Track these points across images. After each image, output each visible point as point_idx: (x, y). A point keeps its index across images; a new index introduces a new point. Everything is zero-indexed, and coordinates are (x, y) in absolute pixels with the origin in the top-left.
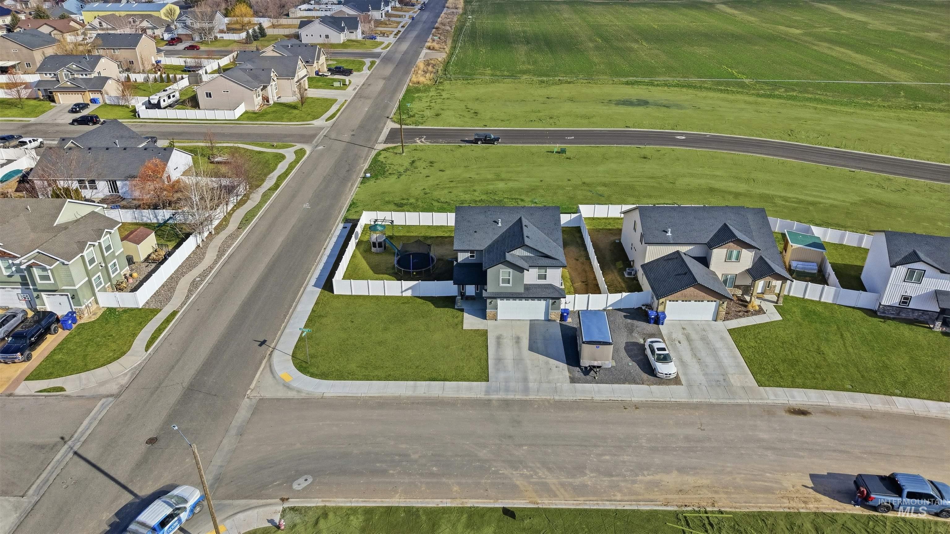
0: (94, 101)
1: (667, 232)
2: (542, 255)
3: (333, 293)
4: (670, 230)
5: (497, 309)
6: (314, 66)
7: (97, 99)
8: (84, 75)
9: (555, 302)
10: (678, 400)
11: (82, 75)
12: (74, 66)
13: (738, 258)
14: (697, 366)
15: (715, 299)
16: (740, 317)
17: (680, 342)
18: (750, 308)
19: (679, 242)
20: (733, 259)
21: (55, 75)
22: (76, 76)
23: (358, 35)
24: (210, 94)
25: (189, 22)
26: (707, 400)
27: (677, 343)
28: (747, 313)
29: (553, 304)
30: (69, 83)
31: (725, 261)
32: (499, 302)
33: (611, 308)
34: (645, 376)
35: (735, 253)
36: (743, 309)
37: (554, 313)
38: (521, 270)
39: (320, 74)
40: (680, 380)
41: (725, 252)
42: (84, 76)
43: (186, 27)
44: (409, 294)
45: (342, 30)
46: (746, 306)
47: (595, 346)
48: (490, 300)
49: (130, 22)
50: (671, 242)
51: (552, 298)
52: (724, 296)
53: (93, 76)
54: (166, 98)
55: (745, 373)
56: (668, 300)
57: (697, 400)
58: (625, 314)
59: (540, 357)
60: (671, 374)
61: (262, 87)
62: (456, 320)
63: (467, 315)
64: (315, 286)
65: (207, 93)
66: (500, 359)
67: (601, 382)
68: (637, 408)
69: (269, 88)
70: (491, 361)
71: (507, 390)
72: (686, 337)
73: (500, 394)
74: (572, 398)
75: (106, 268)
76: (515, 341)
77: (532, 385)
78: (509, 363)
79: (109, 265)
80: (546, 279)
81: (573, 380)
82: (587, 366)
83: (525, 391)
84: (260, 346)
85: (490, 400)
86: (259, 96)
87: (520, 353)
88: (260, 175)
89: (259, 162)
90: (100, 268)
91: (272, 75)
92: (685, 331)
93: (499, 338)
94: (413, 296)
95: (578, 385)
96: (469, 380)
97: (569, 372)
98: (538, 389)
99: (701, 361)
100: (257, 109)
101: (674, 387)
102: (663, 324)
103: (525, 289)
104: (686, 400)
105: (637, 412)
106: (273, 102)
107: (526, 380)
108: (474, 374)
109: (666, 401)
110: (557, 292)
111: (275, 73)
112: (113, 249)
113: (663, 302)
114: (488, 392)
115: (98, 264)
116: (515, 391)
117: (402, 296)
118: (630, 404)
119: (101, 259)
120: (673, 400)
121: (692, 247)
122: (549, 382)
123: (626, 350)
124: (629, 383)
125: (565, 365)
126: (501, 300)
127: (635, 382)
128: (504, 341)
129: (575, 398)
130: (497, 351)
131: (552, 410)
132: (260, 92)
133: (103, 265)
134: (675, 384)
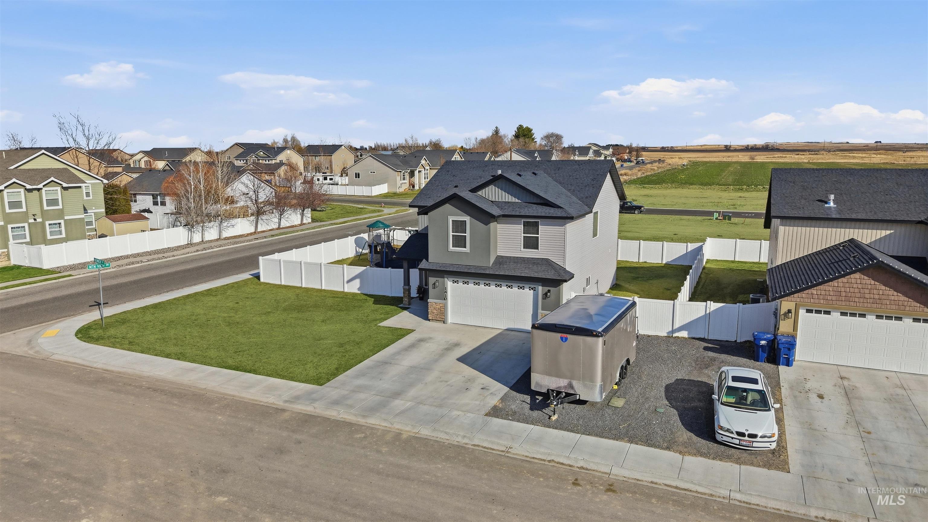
1: (827, 202)
3: (260, 280)
4: (832, 197)
5: (445, 299)
7: (270, 180)
8: (267, 161)
9: (549, 291)
11: (266, 161)
12: (262, 153)
14: (855, 443)
17: (821, 397)
19: (854, 216)
21: (247, 160)
22: (261, 161)
24: (359, 174)
26: (862, 521)
27: (814, 398)
29: (545, 296)
30: (251, 166)
32: (449, 284)
33: (684, 334)
38: (487, 218)
40: (786, 463)
42: (267, 162)
44: (354, 288)
47: (559, 335)
48: (435, 279)
50: (834, 216)
51: (544, 282)
53: (274, 162)
54: (321, 179)
56: (803, 306)
57: (821, 514)
58: (710, 345)
59: (468, 371)
60: (758, 439)
61: (409, 171)
62: (382, 316)
63: (406, 313)
64: (251, 275)
65: (356, 174)
66: (386, 363)
67: (558, 426)
68: (610, 488)
69: (416, 173)
70: (367, 363)
71: (336, 403)
72: (843, 392)
73: (316, 404)
74: (459, 439)
75: (43, 224)
76: (446, 347)
77: (399, 404)
78: (394, 371)
79: (47, 223)
80: (537, 248)
81: (495, 412)
82: (544, 390)
83: (373, 410)
84: (90, 306)
85: (283, 410)
86: (404, 179)
87: (436, 361)
88: (337, 218)
89: (351, 212)
90: (31, 221)
91: (423, 162)
92: (846, 383)
93: (421, 340)
94: (359, 292)
95: (497, 422)
96: (292, 379)
97: (503, 399)
98: (403, 412)
99: (873, 436)
100: (398, 191)
101: (763, 471)
102: (788, 363)
103: (495, 263)
104: (783, 507)
105: (605, 497)
106: (418, 188)
107: (396, 395)
108: (312, 372)
109: (711, 495)
110: (553, 272)
111: (428, 162)
112: (60, 207)
113: (789, 311)
114: (296, 399)
115: (26, 213)
116: (351, 407)
117: (343, 292)
118: (600, 478)
119: (37, 211)
120: (738, 496)
121: (888, 232)
122: (440, 406)
123: (668, 388)
124: (632, 440)
125: (505, 389)
126: (454, 282)
127: (648, 442)
128: (428, 345)
129: (466, 441)
130: (398, 353)
131: (384, 449)
132: (407, 176)
133: (39, 220)
134: (768, 465)
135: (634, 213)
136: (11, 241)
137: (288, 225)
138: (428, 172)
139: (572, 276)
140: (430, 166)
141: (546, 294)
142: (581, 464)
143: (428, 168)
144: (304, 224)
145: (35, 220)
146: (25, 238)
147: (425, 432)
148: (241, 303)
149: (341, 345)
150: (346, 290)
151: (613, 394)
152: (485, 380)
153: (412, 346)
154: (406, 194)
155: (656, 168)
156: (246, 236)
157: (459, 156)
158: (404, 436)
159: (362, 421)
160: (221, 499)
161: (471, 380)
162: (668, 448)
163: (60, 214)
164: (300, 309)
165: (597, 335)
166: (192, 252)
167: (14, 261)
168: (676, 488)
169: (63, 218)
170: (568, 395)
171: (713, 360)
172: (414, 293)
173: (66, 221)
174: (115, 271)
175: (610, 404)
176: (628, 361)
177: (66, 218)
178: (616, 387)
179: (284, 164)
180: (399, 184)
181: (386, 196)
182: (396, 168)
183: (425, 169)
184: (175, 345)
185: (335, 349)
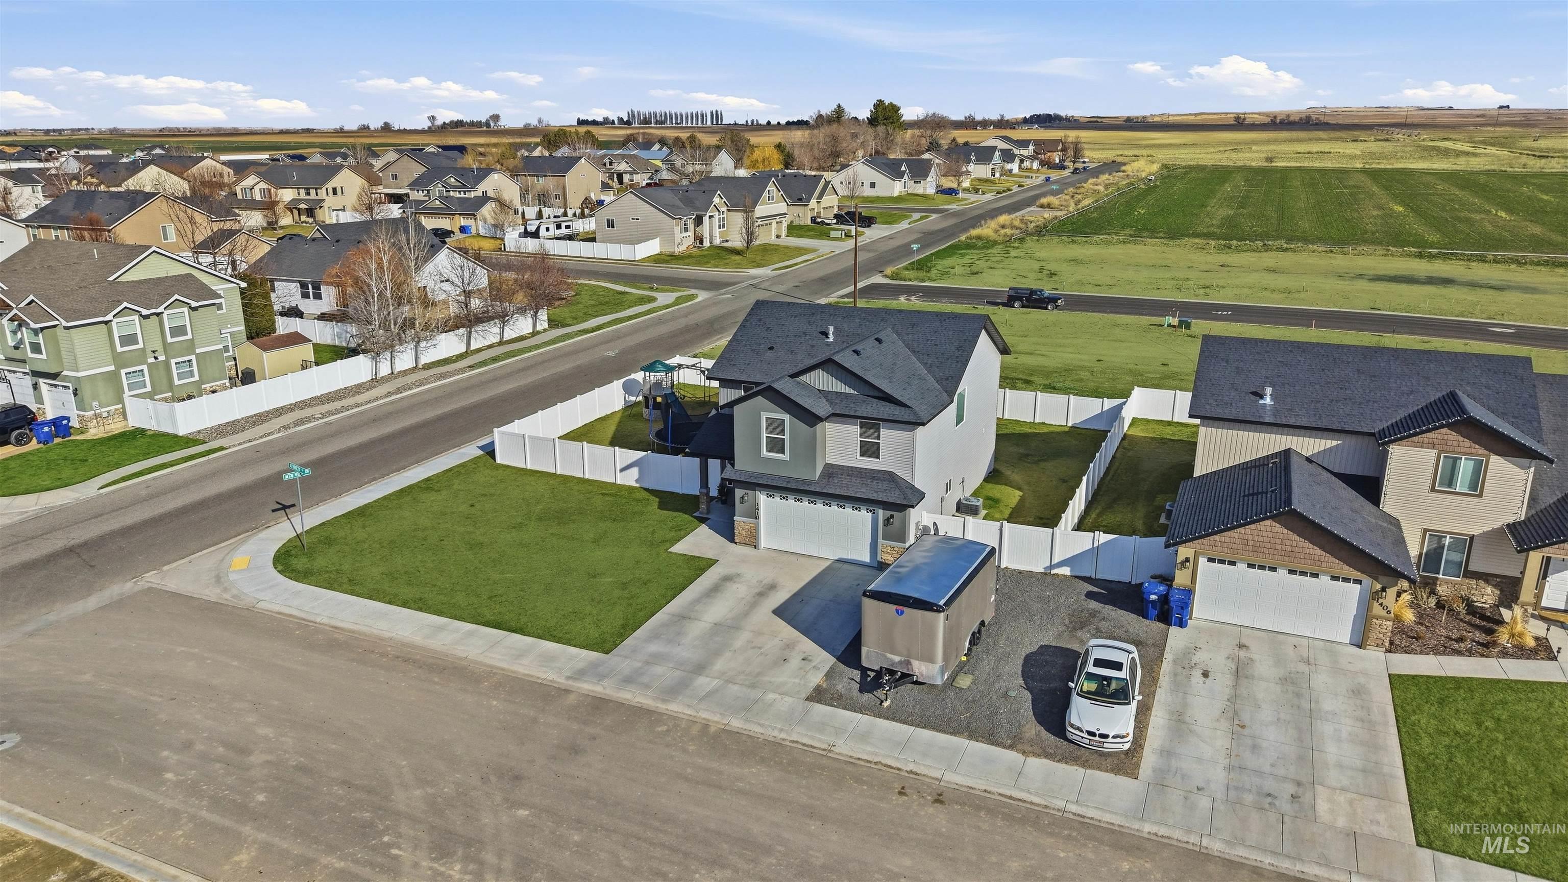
0: (463, 229)
1: (1261, 397)
2: (876, 394)
3: (496, 460)
4: (1269, 390)
5: (757, 517)
6: (810, 207)
7: (467, 227)
8: (462, 193)
9: (892, 516)
10: (1091, 813)
11: (460, 192)
12: (453, 180)
13: (1476, 486)
14: (1222, 741)
15: (1357, 575)
16: (1459, 653)
17: (1205, 674)
18: (1503, 637)
19: (1292, 422)
20: (1461, 485)
21: (428, 191)
22: (452, 194)
23: (928, 187)
24: (613, 222)
25: (678, 163)
26: (1194, 839)
27: (1197, 674)
28: (1487, 648)
29: (887, 522)
30: (438, 202)
31: (1433, 490)
32: (762, 498)
33: (1066, 571)
34: (1033, 729)
35: (1465, 467)
36: (1479, 636)
37: (889, 550)
38: (811, 419)
39: (819, 220)
40: (1137, 765)
41: (1433, 460)
42: (462, 195)
43: (672, 168)
44: (630, 479)
45: (900, 175)
46: (1490, 632)
47: (894, 607)
48: (743, 492)
49: (605, 165)
50: (1267, 420)
51: (886, 505)
52: (1388, 567)
53: (473, 195)
54: (552, 227)
55: (1384, 797)
56: (1203, 554)
57: (1154, 829)
58: (1096, 589)
59: (787, 631)
60: (1110, 740)
61: (694, 217)
62: (673, 534)
63: (704, 529)
64: (481, 448)
65: (608, 220)
66: (684, 617)
67: (891, 715)
68: (939, 800)
69: (706, 220)
70: (660, 617)
71: (628, 680)
72: (1234, 667)
73: (606, 683)
74: (776, 733)
75: (167, 364)
76: (757, 591)
77: (704, 683)
78: (696, 629)
79: (173, 362)
80: (878, 457)
81: (818, 695)
82: (877, 668)
83: (673, 691)
84: (273, 511)
85: (567, 691)
86: (686, 230)
87: (746, 614)
88: (588, 316)
89: (607, 303)
90: (151, 360)
91: (716, 200)
92: (1243, 653)
93: (727, 579)
94: (638, 485)
95: (820, 709)
96: (569, 643)
97: (829, 675)
98: (709, 695)
99: (1246, 731)
100: (678, 250)
101: (1109, 776)
102: (1182, 624)
103: (823, 474)
104: (1117, 820)
105: (931, 810)
106: (709, 245)
107: (700, 668)
108: (594, 633)
109: (1046, 807)
110: (897, 492)
111: (725, 200)
112: (190, 336)
113: (1187, 560)
114: (580, 674)
115: (143, 350)
116: (647, 686)
117: (615, 484)
118: (929, 786)
119: (158, 346)
120: (1073, 808)
121: (1334, 443)
122: (753, 686)
123: (1028, 659)
124: (973, 735)
125: (832, 660)
126: (769, 496)
127: (991, 739)
128: (735, 586)
129: (783, 735)
130: (698, 601)
131: (691, 748)
132: (691, 226)
133: (162, 358)
134: (1117, 770)
135: (1046, 308)
136: (127, 393)
137: (514, 336)
138: (725, 216)
139: (922, 496)
140: (728, 206)
141: (888, 520)
142: (911, 767)
143: (724, 209)
144: (538, 333)
145: (156, 358)
146: (145, 386)
147: (736, 723)
148: (478, 506)
149: (624, 586)
150: (619, 482)
151: (961, 668)
152: (808, 645)
153: (715, 590)
154: (690, 256)
155: (1101, 188)
156: (455, 361)
157: (774, 188)
158: (712, 729)
159: (662, 707)
160: (523, 813)
161: (789, 646)
162: (1011, 747)
163: (190, 346)
164: (561, 517)
165: (939, 610)
166: (381, 398)
167: (134, 422)
168: (1011, 798)
169: (193, 353)
170: (904, 676)
171: (1093, 614)
172: (714, 492)
173: (197, 355)
174: (282, 437)
175: (953, 684)
176: (982, 623)
177: (198, 351)
178: (964, 658)
179: (490, 198)
180: (677, 241)
181: (658, 259)
182: (671, 211)
183: (719, 211)
184: (409, 584)
185: (617, 593)
